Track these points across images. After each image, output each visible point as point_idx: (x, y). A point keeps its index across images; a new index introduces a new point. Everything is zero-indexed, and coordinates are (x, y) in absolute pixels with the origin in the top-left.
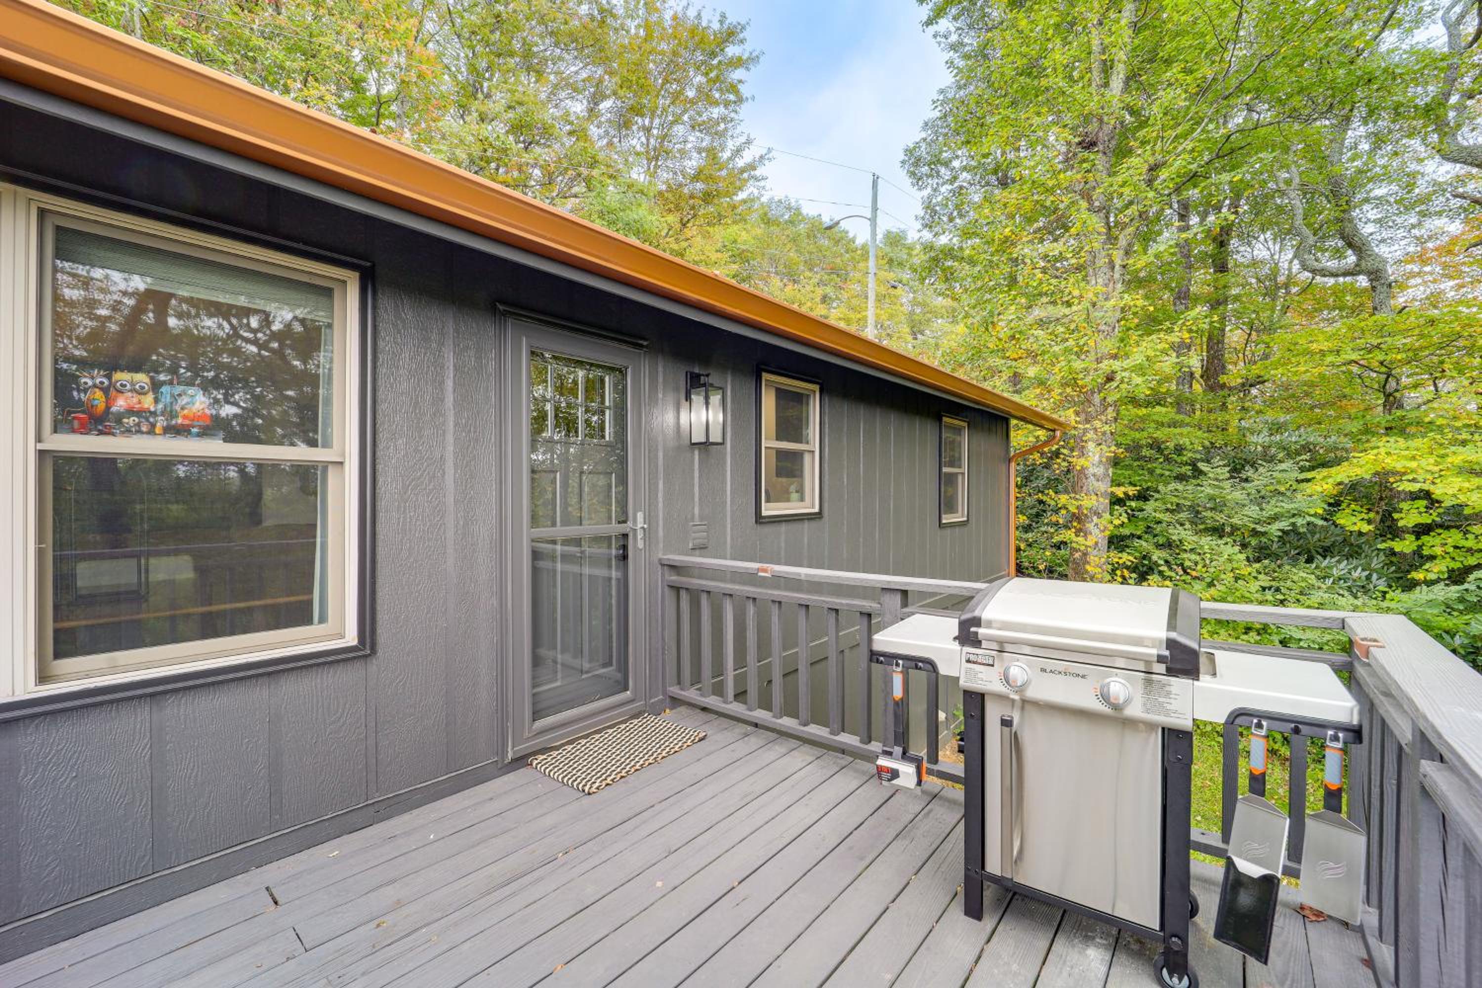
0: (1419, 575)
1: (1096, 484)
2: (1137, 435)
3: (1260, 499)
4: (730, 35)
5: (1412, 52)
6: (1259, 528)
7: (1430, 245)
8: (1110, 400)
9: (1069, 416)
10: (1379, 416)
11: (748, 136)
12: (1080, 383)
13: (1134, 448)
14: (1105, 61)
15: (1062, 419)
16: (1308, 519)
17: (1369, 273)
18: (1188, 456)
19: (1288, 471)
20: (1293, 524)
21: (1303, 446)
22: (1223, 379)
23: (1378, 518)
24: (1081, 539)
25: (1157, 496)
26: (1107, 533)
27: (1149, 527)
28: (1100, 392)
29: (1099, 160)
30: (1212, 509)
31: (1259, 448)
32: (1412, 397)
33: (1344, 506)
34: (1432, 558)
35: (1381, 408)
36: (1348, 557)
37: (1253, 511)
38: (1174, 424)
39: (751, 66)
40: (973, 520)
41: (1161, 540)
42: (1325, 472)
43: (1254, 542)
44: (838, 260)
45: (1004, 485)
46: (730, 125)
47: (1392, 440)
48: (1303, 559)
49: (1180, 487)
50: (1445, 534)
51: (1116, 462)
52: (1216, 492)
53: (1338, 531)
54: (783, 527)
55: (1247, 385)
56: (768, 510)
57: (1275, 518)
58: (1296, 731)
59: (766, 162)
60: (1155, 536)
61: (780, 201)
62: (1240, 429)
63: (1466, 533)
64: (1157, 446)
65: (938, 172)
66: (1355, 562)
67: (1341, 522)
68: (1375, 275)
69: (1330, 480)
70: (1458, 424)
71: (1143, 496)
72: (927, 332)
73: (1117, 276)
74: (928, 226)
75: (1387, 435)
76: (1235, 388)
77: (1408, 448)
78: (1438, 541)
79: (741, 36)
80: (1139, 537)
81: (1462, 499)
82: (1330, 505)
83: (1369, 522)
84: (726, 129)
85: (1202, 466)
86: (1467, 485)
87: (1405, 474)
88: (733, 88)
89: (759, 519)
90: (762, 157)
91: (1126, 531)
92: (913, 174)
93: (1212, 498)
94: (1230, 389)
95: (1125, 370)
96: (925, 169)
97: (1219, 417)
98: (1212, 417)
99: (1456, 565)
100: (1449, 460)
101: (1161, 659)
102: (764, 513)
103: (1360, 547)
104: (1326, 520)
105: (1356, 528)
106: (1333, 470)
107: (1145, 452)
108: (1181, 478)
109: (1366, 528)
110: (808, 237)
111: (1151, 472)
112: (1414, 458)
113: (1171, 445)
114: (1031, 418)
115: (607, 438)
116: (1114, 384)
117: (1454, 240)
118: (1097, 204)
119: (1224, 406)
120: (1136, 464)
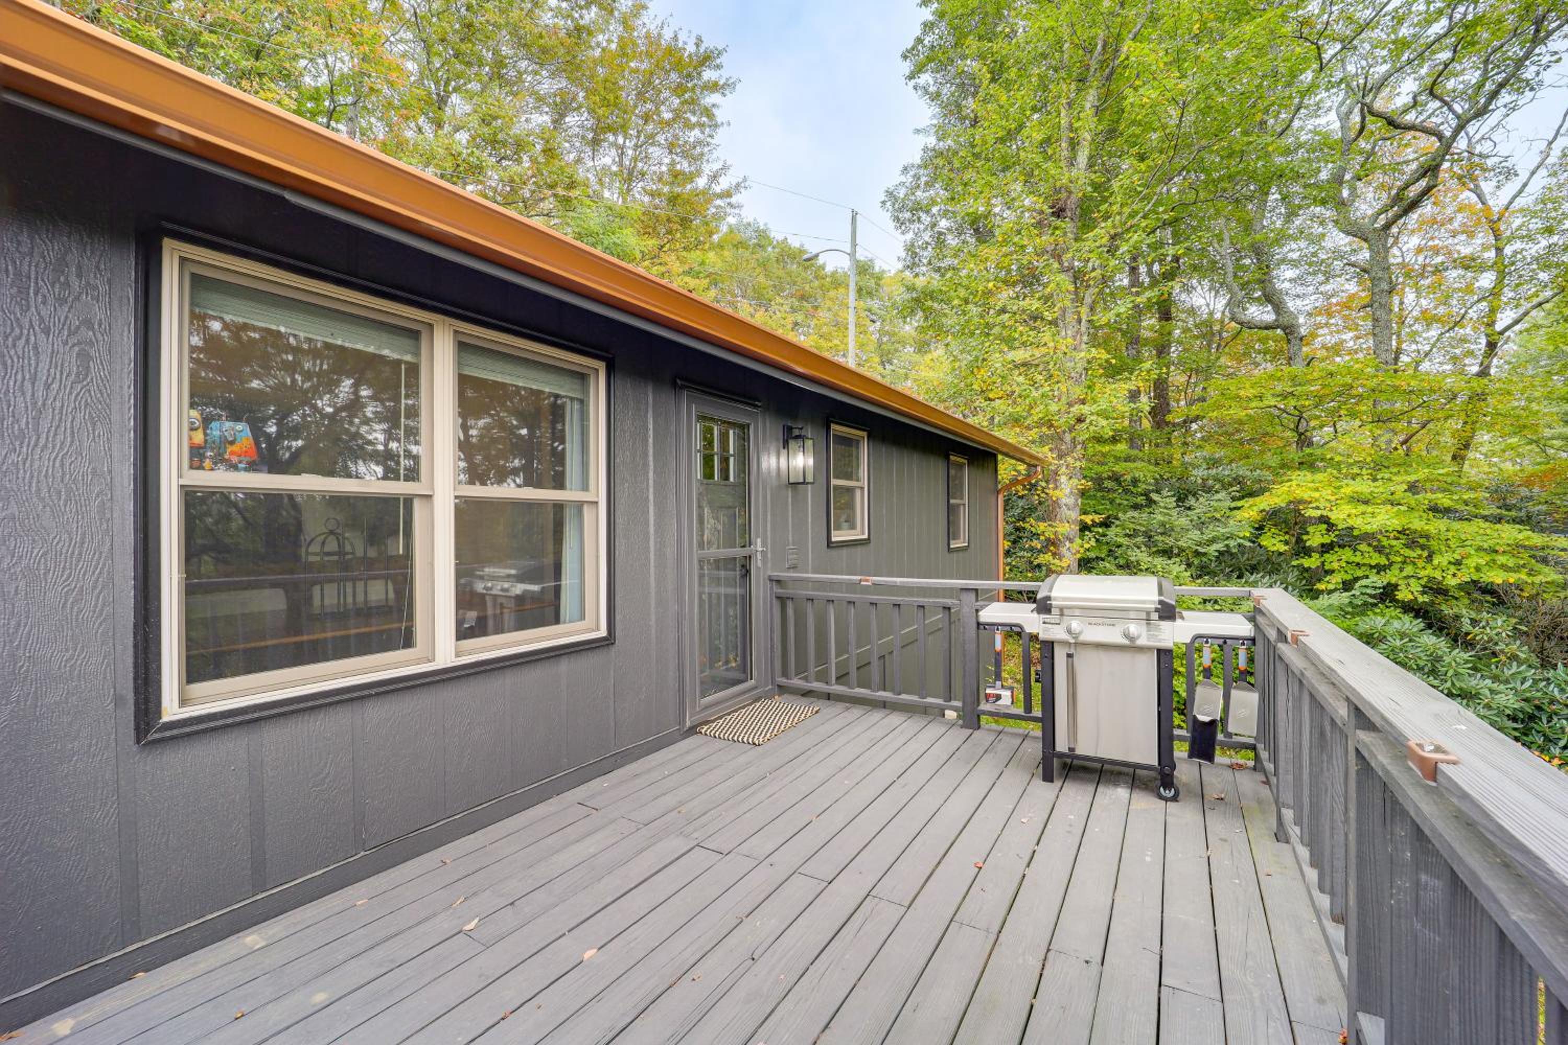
0: (1321, 586)
1: (1068, 513)
2: (1100, 469)
3: (1201, 525)
4: (707, 59)
5: (1315, 132)
6: (1201, 550)
7: (1334, 300)
8: (1080, 439)
9: (1044, 452)
10: (1293, 453)
11: (725, 162)
12: (1056, 424)
13: (1098, 481)
14: (1072, 139)
15: (1040, 455)
16: (1239, 541)
17: (1284, 329)
18: (1142, 487)
19: (1222, 500)
20: (1227, 546)
21: (1235, 479)
22: (1169, 418)
23: (1294, 540)
24: (1056, 561)
25: (1117, 522)
26: (1079, 556)
27: (1110, 551)
28: (1071, 431)
29: (1068, 225)
30: (1162, 534)
31: (1200, 481)
32: (1319, 436)
33: (1266, 529)
34: (1332, 572)
35: (1294, 446)
36: (1270, 573)
37: (1195, 535)
38: (1128, 459)
39: (727, 92)
40: (972, 545)
41: (1122, 562)
42: (1251, 501)
43: (1196, 562)
44: (807, 287)
45: (994, 514)
46: (706, 149)
47: (1302, 473)
48: (1235, 575)
49: (1136, 514)
50: (1341, 551)
51: (1083, 493)
52: (1166, 519)
53: (1262, 551)
54: (845, 551)
55: (1187, 422)
56: (837, 537)
57: (1213, 541)
58: (1225, 642)
59: (742, 190)
60: (1116, 558)
61: (749, 224)
62: (1183, 464)
63: (1355, 550)
64: (1116, 478)
65: (919, 218)
66: (1275, 577)
67: (1264, 543)
68: (1289, 330)
69: (1255, 508)
70: (1351, 461)
71: (1106, 524)
72: (895, 361)
73: (1083, 329)
74: (910, 267)
75: (1299, 469)
76: (1178, 424)
77: (1313, 482)
78: (1335, 557)
79: (718, 61)
80: (1103, 560)
81: (1351, 522)
82: (1257, 529)
83: (1286, 543)
84: (702, 154)
85: (1154, 496)
86: (1354, 511)
87: (1310, 502)
88: (708, 112)
89: (830, 544)
90: (738, 185)
91: (1092, 555)
92: (897, 219)
93: (1163, 524)
94: (1174, 425)
95: (1092, 414)
96: (908, 215)
97: (1165, 452)
98: (1159, 451)
99: (1349, 577)
100: (1343, 490)
101: (1157, 610)
102: (834, 539)
103: (1279, 565)
104: (1254, 542)
105: (1275, 549)
106: (1258, 499)
107: (1108, 484)
108: (1136, 507)
109: (1283, 548)
110: (777, 261)
111: (1112, 502)
112: (1317, 490)
113: (1128, 477)
114: (1015, 454)
115: (732, 479)
116: (1084, 425)
117: (1352, 297)
118: (1066, 264)
119: (1169, 442)
120: (1099, 494)
